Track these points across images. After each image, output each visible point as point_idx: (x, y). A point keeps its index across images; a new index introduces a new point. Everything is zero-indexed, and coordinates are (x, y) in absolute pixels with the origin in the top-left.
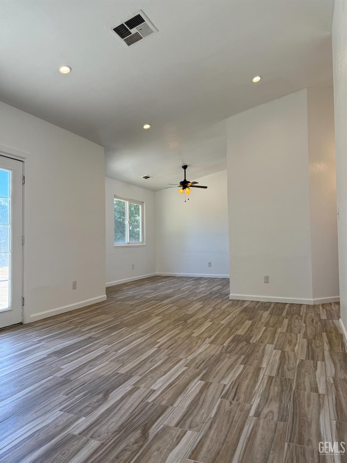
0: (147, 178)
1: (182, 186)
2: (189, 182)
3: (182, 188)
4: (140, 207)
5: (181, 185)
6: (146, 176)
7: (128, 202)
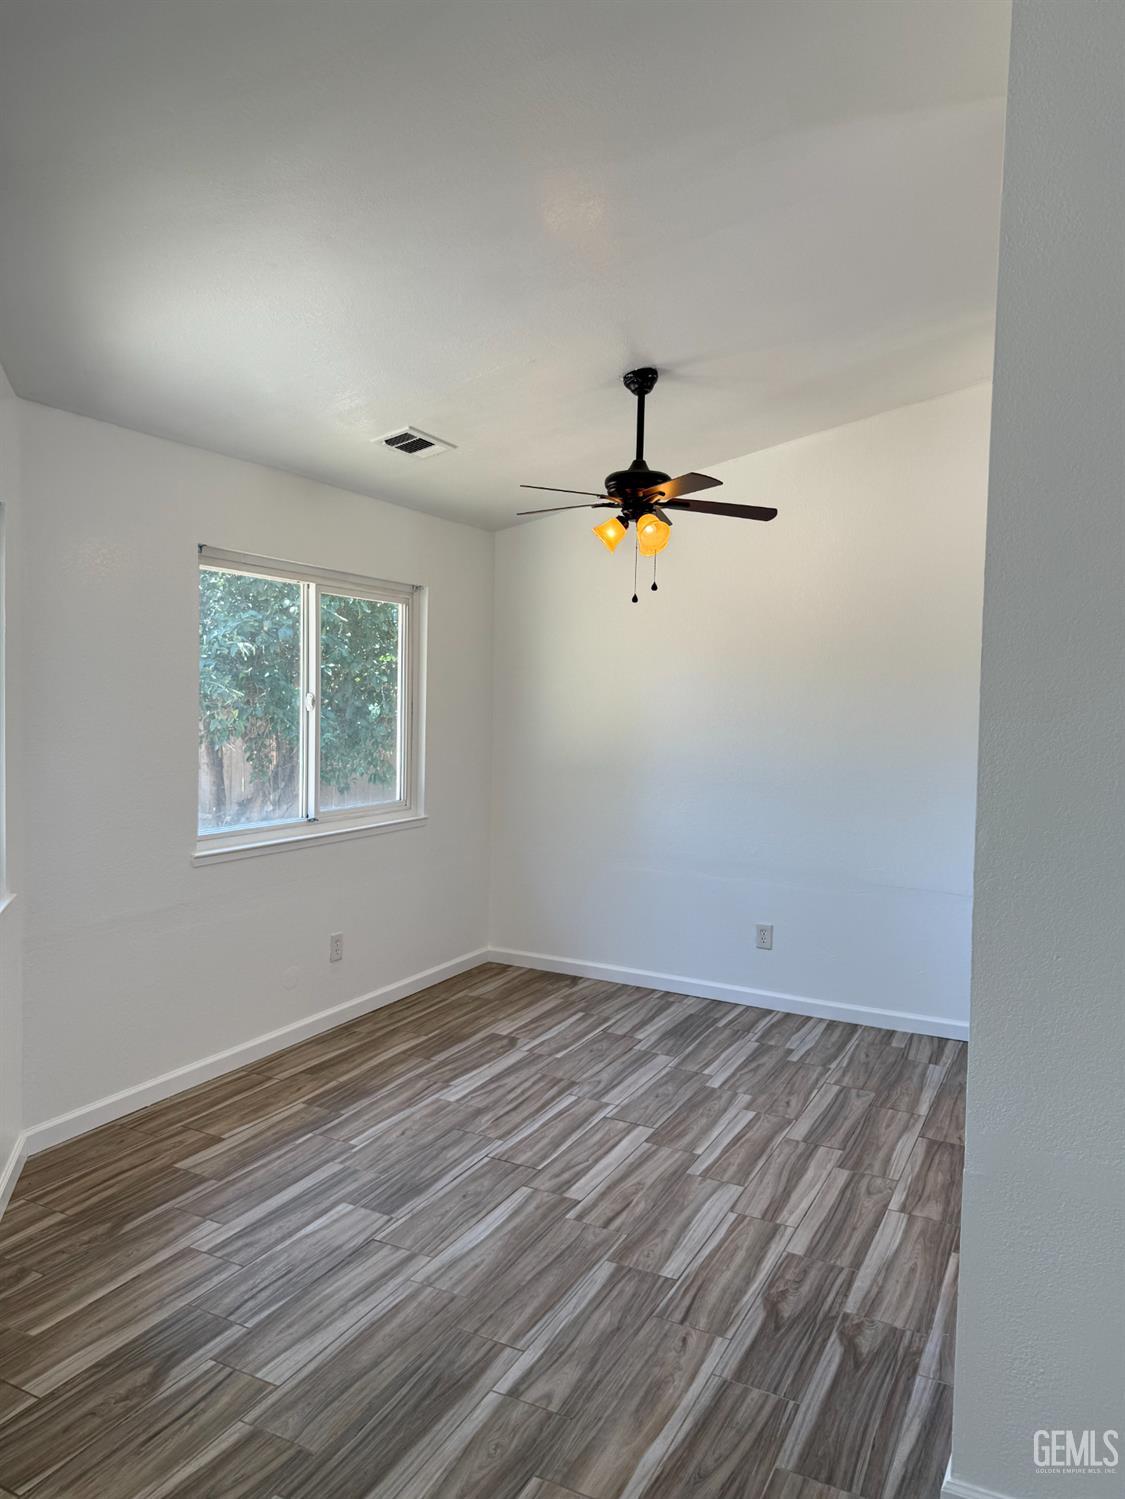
0: (411, 444)
1: (617, 501)
2: (664, 478)
3: (618, 512)
4: (400, 611)
5: (611, 495)
6: (406, 436)
7: (313, 586)
